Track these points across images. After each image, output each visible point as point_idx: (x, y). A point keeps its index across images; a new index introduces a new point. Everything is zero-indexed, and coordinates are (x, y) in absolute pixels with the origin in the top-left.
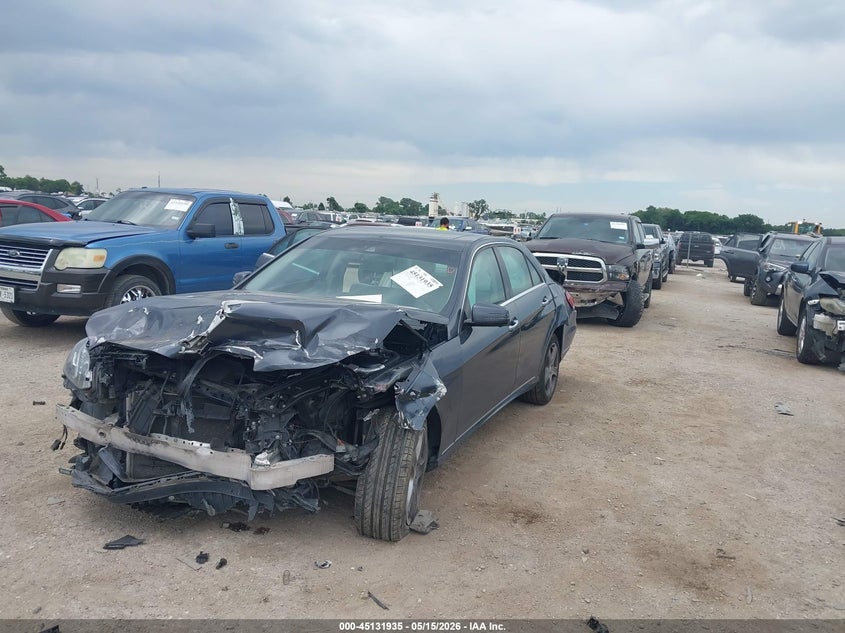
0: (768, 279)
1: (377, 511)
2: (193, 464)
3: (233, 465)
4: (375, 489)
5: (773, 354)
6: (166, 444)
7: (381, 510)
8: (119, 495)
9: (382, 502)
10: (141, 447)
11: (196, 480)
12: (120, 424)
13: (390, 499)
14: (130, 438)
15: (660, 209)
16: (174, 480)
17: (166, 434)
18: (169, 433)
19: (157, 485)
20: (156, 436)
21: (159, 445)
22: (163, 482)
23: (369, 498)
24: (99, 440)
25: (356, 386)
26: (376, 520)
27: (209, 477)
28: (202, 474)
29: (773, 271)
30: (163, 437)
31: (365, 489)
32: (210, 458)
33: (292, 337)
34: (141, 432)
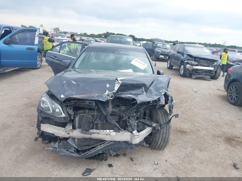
0: (157, 54)
1: (162, 142)
2: (108, 138)
3: (123, 136)
4: (163, 135)
5: (172, 74)
6: (98, 133)
7: (164, 142)
8: (84, 156)
9: (165, 139)
10: (87, 136)
11: (109, 144)
12: (74, 128)
13: (167, 138)
14: (82, 133)
15: (110, 33)
16: (103, 146)
17: (95, 129)
18: (97, 129)
19: (97, 149)
20: (91, 131)
21: (95, 134)
22: (99, 148)
23: (160, 139)
24: (66, 136)
25: (156, 104)
26: (161, 145)
27: (113, 142)
28: (111, 141)
29: (158, 52)
30: (95, 131)
31: (159, 136)
32: (115, 135)
33: (141, 89)
34: (86, 130)
